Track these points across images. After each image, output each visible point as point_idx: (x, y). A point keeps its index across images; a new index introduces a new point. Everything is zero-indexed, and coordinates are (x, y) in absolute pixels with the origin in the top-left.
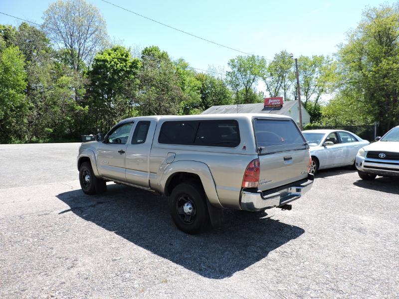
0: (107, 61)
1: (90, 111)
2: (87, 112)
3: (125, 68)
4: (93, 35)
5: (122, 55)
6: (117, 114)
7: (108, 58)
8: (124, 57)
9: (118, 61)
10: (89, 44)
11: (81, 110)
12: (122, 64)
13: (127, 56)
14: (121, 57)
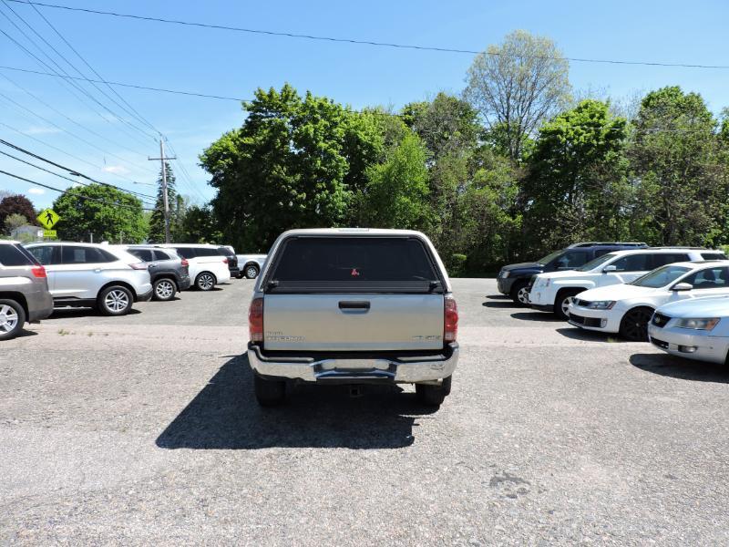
0: (561, 133)
1: (524, 222)
2: (518, 226)
3: (595, 142)
4: (545, 90)
5: (592, 117)
6: (571, 228)
7: (564, 126)
8: (595, 119)
9: (582, 129)
10: (536, 107)
11: (509, 224)
12: (589, 135)
13: (602, 116)
14: (589, 120)
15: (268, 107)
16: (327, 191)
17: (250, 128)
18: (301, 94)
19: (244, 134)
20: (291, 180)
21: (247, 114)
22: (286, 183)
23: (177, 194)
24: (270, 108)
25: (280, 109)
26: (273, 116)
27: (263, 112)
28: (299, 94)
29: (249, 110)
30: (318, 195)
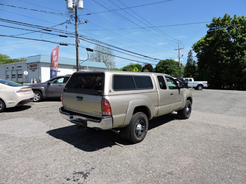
15: (217, 25)
16: (240, 56)
17: (209, 34)
18: (232, 17)
19: (207, 37)
20: (224, 52)
21: (208, 29)
22: (222, 53)
23: (193, 60)
24: (218, 25)
25: (223, 25)
26: (219, 28)
27: (215, 27)
28: (231, 17)
29: (209, 27)
30: (236, 58)
